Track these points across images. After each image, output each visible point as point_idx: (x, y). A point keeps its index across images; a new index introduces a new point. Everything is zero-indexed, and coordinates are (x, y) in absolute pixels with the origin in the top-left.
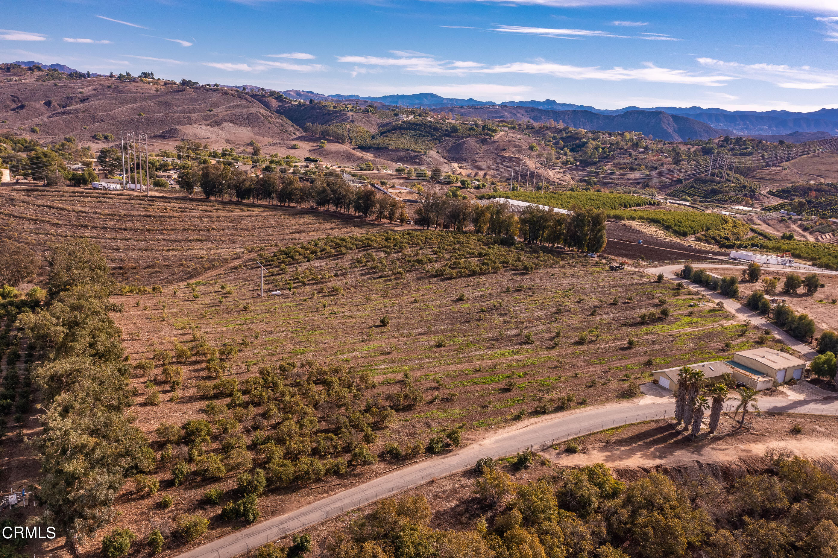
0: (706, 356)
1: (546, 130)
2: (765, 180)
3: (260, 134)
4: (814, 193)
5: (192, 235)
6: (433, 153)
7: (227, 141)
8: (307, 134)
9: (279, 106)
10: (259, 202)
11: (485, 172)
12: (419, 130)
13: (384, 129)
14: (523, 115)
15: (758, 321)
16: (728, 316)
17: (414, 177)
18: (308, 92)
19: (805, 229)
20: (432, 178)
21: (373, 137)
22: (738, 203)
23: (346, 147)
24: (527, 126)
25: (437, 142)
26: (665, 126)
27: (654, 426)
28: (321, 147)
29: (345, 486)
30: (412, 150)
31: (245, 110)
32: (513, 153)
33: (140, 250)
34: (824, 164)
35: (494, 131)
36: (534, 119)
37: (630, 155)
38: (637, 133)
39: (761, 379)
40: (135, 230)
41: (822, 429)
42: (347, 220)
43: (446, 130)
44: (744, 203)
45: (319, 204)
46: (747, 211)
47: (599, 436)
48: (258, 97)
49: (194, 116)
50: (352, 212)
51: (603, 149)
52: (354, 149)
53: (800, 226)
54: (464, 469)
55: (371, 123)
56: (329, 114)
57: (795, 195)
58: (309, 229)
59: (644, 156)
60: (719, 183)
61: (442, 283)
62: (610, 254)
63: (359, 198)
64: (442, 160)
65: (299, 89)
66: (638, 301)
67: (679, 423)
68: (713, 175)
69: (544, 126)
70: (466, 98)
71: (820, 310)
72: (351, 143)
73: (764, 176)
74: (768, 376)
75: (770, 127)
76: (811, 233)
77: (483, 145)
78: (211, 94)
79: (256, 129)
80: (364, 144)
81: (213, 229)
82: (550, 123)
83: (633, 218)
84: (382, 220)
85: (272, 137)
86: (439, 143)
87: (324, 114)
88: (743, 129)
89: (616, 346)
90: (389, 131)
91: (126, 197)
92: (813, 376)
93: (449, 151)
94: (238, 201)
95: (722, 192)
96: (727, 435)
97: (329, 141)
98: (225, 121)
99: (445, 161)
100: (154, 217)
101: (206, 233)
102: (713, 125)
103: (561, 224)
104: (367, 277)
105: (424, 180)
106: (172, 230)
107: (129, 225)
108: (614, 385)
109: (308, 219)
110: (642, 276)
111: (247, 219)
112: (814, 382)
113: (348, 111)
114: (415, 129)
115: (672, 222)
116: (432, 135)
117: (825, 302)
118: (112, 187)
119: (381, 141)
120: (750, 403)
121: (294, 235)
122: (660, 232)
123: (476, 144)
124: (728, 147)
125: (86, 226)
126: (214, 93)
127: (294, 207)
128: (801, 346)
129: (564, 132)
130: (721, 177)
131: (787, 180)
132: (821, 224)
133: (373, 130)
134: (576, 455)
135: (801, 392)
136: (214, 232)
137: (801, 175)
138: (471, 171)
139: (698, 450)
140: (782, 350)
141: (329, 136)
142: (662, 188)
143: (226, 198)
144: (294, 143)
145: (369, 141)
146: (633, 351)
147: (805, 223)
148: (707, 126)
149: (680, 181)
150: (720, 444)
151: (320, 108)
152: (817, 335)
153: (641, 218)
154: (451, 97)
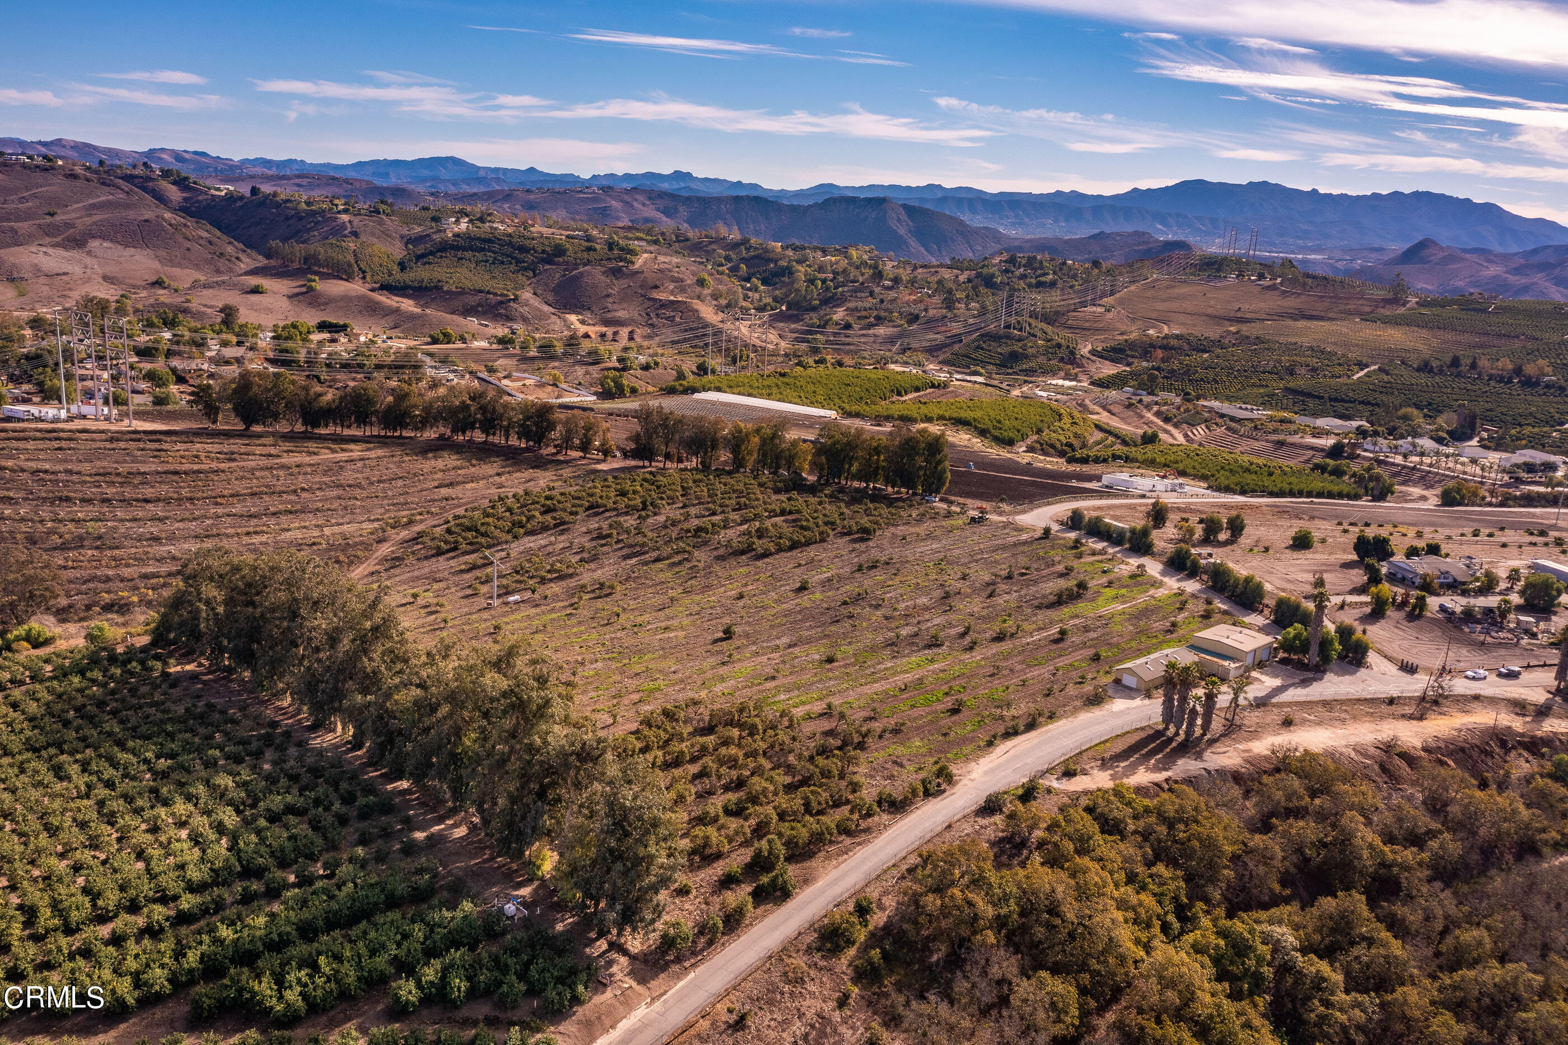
0: (1154, 641)
1: (711, 243)
2: (1084, 330)
3: (171, 262)
4: (1160, 353)
5: (275, 504)
6: (527, 295)
7: (105, 278)
8: (273, 262)
9: (185, 199)
10: (347, 432)
11: (630, 329)
12: (490, 251)
13: (421, 249)
14: (644, 205)
15: (1192, 586)
16: (1156, 584)
17: (533, 353)
18: (196, 153)
19: (1167, 420)
20: (564, 354)
21: (402, 266)
22: (1053, 373)
23: (356, 288)
24: (677, 237)
25: (531, 274)
26: (893, 223)
27: (1143, 735)
28: (311, 289)
29: (859, 844)
30: (489, 292)
31: (131, 214)
32: (672, 293)
33: (196, 537)
34: (1164, 300)
35: (632, 252)
36: (666, 212)
37: (872, 294)
38: (867, 248)
39: (1232, 665)
40: (167, 501)
41: (1312, 718)
42: (513, 457)
43: (543, 252)
44: (1062, 374)
45: (454, 431)
46: (1070, 388)
47: (1090, 753)
48: (136, 181)
49: (24, 227)
50: (514, 441)
51: (824, 281)
52: (373, 290)
53: (1158, 414)
54: (973, 808)
55: (390, 236)
56: (300, 219)
57: (1133, 357)
58: (460, 479)
59: (893, 294)
60: (1020, 340)
61: (760, 563)
62: (954, 495)
63: (527, 418)
64: (546, 308)
65: (179, 147)
66: (1037, 570)
67: (1167, 728)
68: (1008, 327)
69: (706, 237)
70: (524, 167)
71: (1255, 563)
72: (364, 278)
73: (1080, 323)
74: (1239, 661)
75: (1056, 221)
76: (1176, 426)
77: (617, 279)
78: (38, 177)
79: (162, 253)
80: (391, 280)
81: (303, 489)
82: (717, 232)
83: (929, 419)
84: (569, 452)
85: (197, 267)
86: (535, 276)
87: (287, 218)
88: (1013, 224)
89: (1045, 638)
90: (432, 253)
91: (103, 436)
92: (1281, 655)
93: (555, 291)
94: (306, 431)
95: (1026, 357)
96: (1221, 736)
97: (324, 276)
98: (94, 237)
99: (553, 310)
100: (185, 473)
101: (293, 497)
102: (966, 218)
103: (878, 453)
104: (634, 561)
105: (553, 358)
106: (232, 496)
107: (149, 492)
108: (1071, 690)
109: (449, 460)
110: (1020, 529)
111: (349, 466)
112: (1284, 662)
113: (339, 212)
114: (483, 250)
115: (989, 425)
116: (518, 261)
117: (1256, 550)
118: (50, 415)
119: (422, 273)
120: (1242, 696)
121: (444, 492)
122: (975, 440)
123: (603, 278)
124: (1017, 273)
125: (68, 499)
126: (46, 174)
127: (410, 438)
128: (1253, 616)
129: (743, 248)
130: (1020, 330)
131: (1114, 329)
132: (1187, 410)
133: (398, 251)
134: (1077, 778)
135: (1276, 676)
136: (304, 495)
137: (1133, 320)
138: (604, 329)
139: (1199, 756)
140: (1234, 624)
141: (320, 266)
142: (932, 351)
143: (282, 427)
144: (254, 281)
145: (398, 276)
146: (1067, 643)
147: (1164, 408)
148: (962, 223)
149: (957, 339)
150: (1219, 747)
151: (278, 206)
152: (1271, 602)
153: (941, 418)
154: (492, 165)
